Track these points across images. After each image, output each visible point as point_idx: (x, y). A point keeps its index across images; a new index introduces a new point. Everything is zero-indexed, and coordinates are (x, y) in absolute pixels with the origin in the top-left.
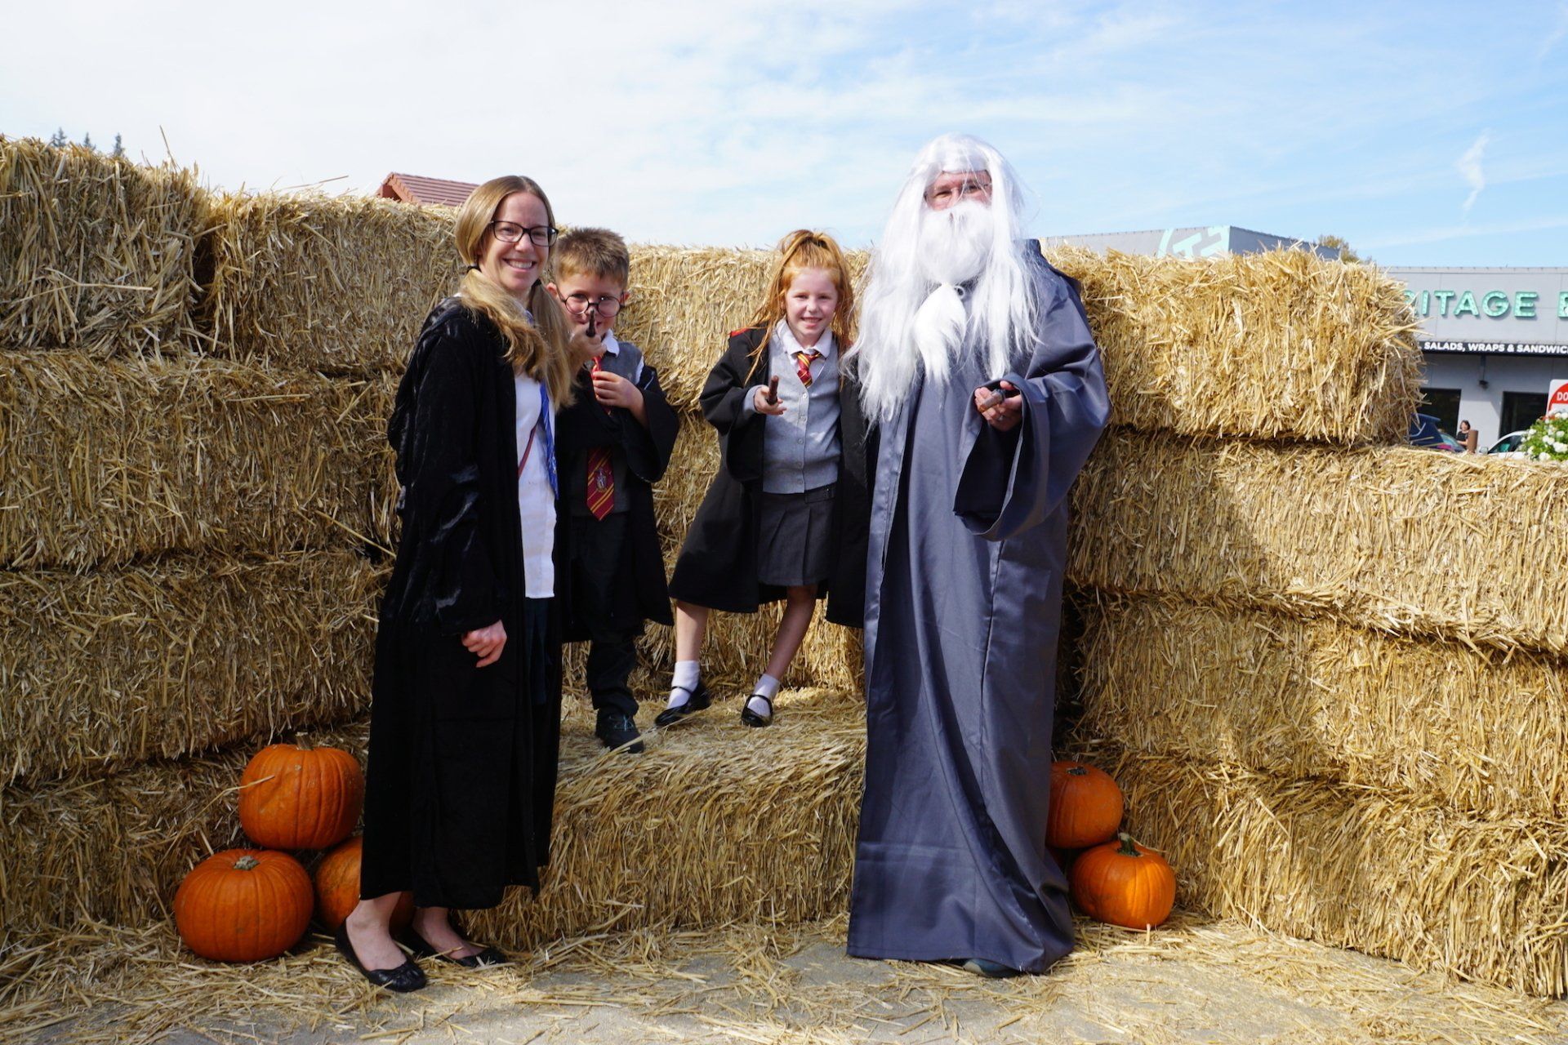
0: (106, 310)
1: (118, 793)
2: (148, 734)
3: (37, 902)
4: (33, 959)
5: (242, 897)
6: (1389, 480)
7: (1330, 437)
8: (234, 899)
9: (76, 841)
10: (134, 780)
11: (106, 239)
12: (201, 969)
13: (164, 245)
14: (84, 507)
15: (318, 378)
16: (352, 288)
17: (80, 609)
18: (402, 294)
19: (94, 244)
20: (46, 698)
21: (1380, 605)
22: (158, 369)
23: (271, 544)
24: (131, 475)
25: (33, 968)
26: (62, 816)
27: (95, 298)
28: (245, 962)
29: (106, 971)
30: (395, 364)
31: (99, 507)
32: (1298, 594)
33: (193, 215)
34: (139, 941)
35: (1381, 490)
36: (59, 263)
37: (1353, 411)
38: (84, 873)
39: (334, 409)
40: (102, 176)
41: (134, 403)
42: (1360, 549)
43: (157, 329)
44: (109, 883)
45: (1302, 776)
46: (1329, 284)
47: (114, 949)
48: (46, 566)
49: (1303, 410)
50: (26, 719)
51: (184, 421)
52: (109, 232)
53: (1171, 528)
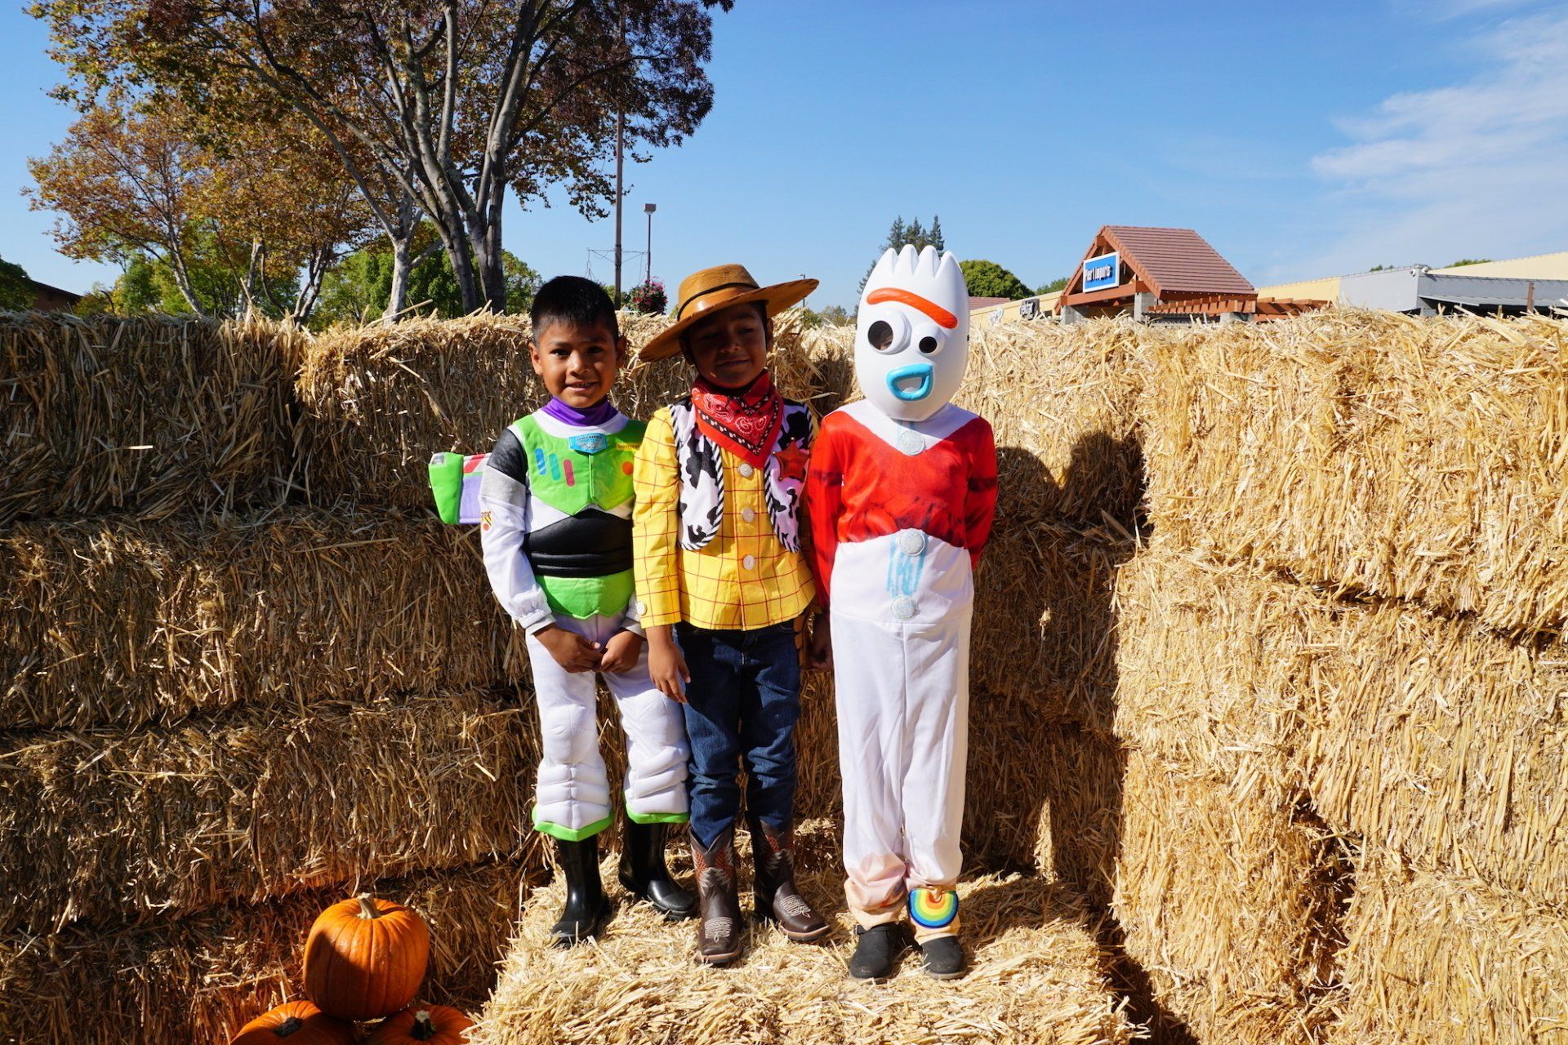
11: (172, 401)
13: (239, 397)
31: (146, 666)
36: (119, 429)
40: (166, 338)
52: (175, 393)
53: (1482, 778)
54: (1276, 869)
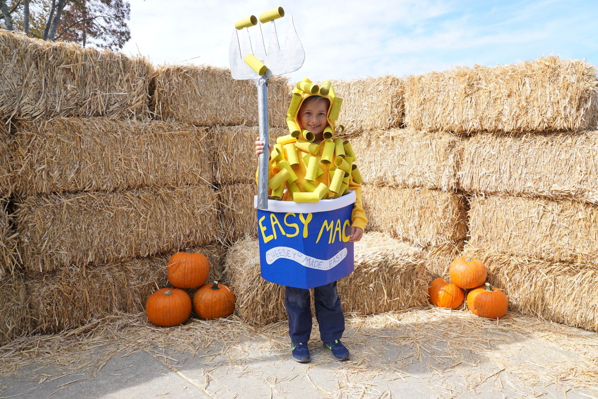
0: (117, 103)
1: (126, 268)
2: (135, 248)
3: (100, 304)
4: (99, 323)
5: (165, 304)
6: (593, 143)
7: (568, 128)
8: (162, 305)
9: (111, 284)
10: (131, 264)
11: (117, 80)
12: (153, 329)
13: (137, 82)
14: (109, 170)
15: (193, 127)
16: (204, 96)
17: (109, 205)
18: (222, 98)
19: (112, 82)
20: (98, 235)
21: (591, 193)
22: (134, 123)
23: (177, 183)
24: (125, 159)
25: (98, 326)
26: (107, 275)
27: (113, 99)
28: (168, 327)
29: (122, 328)
30: (221, 122)
31: (114, 170)
32: (555, 190)
33: (148, 72)
34: (134, 318)
35: (590, 148)
36: (100, 88)
37: (577, 117)
38: (115, 295)
39: (198, 137)
40: (114, 59)
41: (125, 134)
42: (581, 171)
43: (135, 110)
44: (124, 299)
45: (558, 261)
46: (565, 68)
47: (125, 321)
48: (97, 191)
49: (556, 118)
50: (92, 242)
51: (144, 141)
52: (117, 77)
53: (503, 168)
54: (450, 208)
